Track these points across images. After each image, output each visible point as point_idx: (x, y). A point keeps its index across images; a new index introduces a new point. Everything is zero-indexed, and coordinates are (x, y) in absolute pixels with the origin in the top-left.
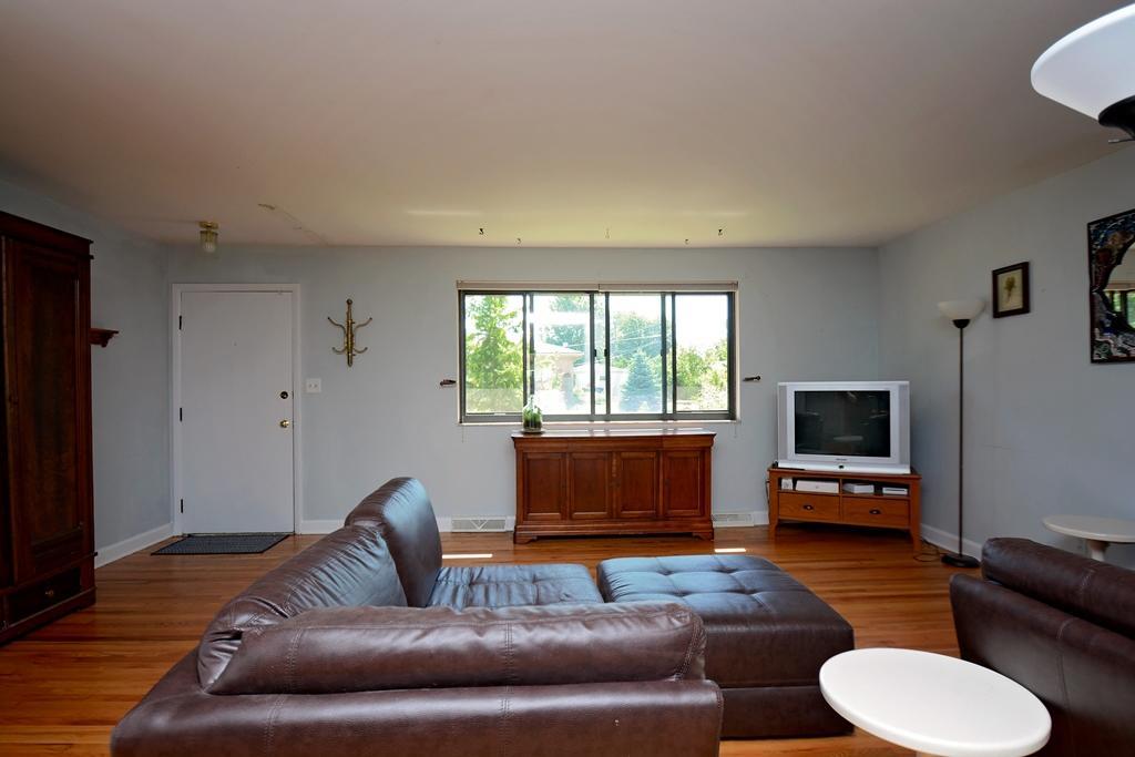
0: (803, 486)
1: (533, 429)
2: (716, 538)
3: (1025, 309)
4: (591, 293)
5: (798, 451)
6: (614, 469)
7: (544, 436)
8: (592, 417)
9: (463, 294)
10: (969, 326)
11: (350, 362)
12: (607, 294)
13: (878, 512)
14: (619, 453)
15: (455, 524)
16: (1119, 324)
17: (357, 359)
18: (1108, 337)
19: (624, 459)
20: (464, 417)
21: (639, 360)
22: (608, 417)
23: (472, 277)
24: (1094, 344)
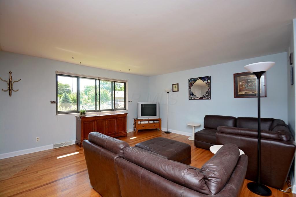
0: (142, 123)
1: (82, 115)
2: (128, 136)
3: (178, 91)
4: (96, 79)
5: (142, 116)
6: (107, 123)
7: (86, 117)
8: (96, 111)
9: (57, 75)
10: (169, 93)
11: (10, 94)
12: (100, 80)
13: (155, 126)
14: (108, 119)
15: (55, 146)
16: (193, 94)
17: (13, 93)
18: (191, 96)
19: (109, 121)
20: (57, 113)
21: (65, 95)
22: (100, 110)
23: (61, 70)
24: (189, 97)
